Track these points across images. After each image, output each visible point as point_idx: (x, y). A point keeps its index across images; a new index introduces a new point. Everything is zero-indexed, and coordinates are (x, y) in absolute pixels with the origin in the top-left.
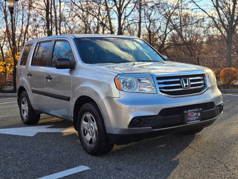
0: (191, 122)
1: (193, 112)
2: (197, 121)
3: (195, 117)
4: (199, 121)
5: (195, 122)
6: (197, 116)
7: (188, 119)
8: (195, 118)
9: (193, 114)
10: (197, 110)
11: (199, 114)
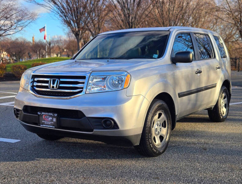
0: (44, 126)
1: (48, 115)
2: (51, 126)
3: (50, 121)
4: (54, 127)
5: (49, 126)
6: (52, 121)
7: (43, 121)
8: (50, 123)
9: (48, 118)
10: (52, 114)
11: (55, 120)
